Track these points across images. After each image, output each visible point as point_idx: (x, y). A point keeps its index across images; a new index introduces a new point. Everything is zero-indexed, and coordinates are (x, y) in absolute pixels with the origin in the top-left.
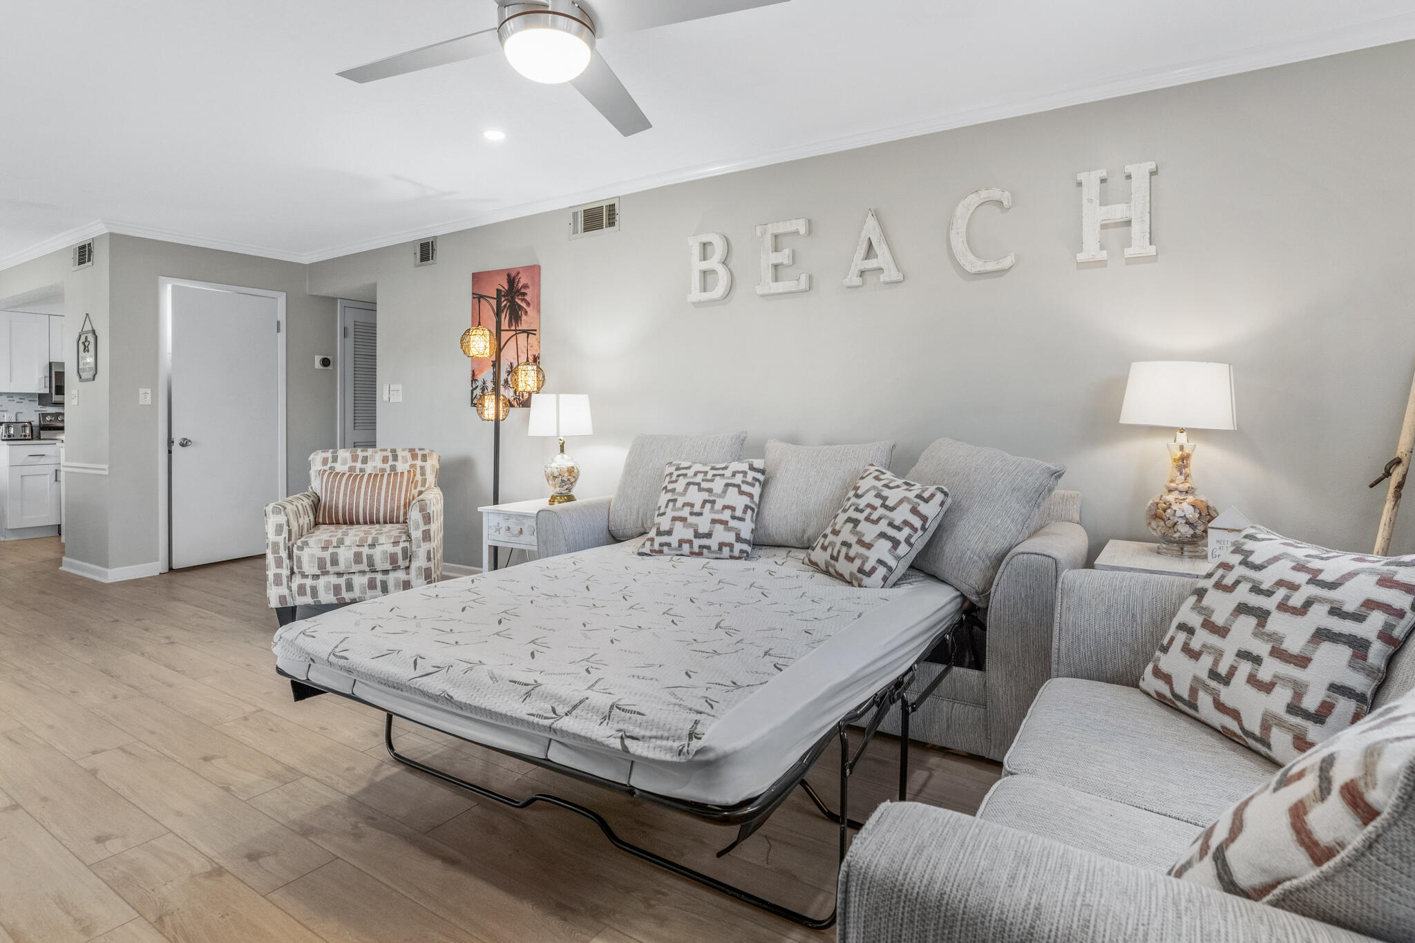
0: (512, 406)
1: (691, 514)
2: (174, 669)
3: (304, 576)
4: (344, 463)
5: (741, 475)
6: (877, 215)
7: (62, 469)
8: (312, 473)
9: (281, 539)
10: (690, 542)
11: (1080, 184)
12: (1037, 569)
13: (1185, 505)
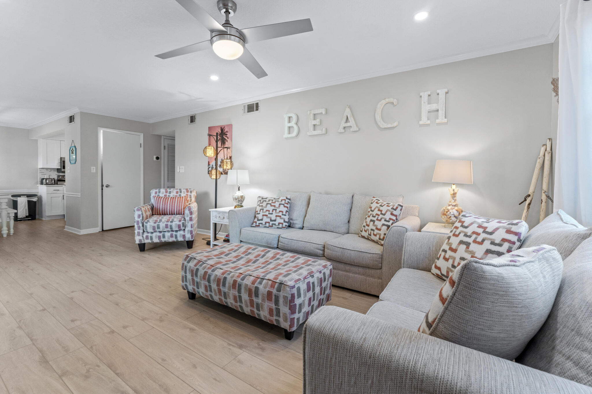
0: (222, 174)
1: (269, 214)
2: (102, 264)
3: (148, 233)
4: (163, 194)
5: (284, 201)
6: (350, 107)
7: (65, 195)
8: (152, 197)
9: (140, 220)
10: (269, 223)
11: (421, 97)
12: (400, 232)
13: (454, 210)
